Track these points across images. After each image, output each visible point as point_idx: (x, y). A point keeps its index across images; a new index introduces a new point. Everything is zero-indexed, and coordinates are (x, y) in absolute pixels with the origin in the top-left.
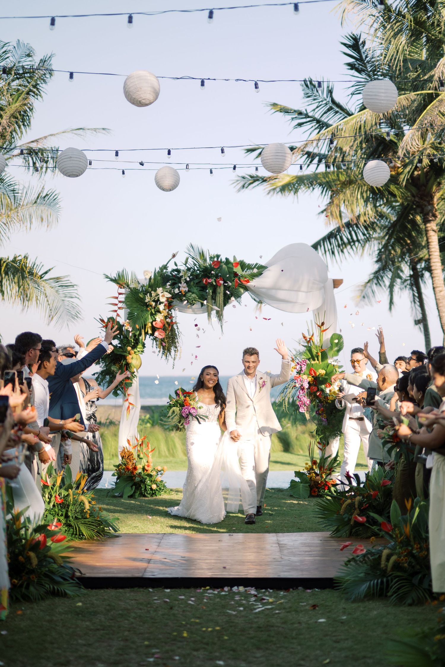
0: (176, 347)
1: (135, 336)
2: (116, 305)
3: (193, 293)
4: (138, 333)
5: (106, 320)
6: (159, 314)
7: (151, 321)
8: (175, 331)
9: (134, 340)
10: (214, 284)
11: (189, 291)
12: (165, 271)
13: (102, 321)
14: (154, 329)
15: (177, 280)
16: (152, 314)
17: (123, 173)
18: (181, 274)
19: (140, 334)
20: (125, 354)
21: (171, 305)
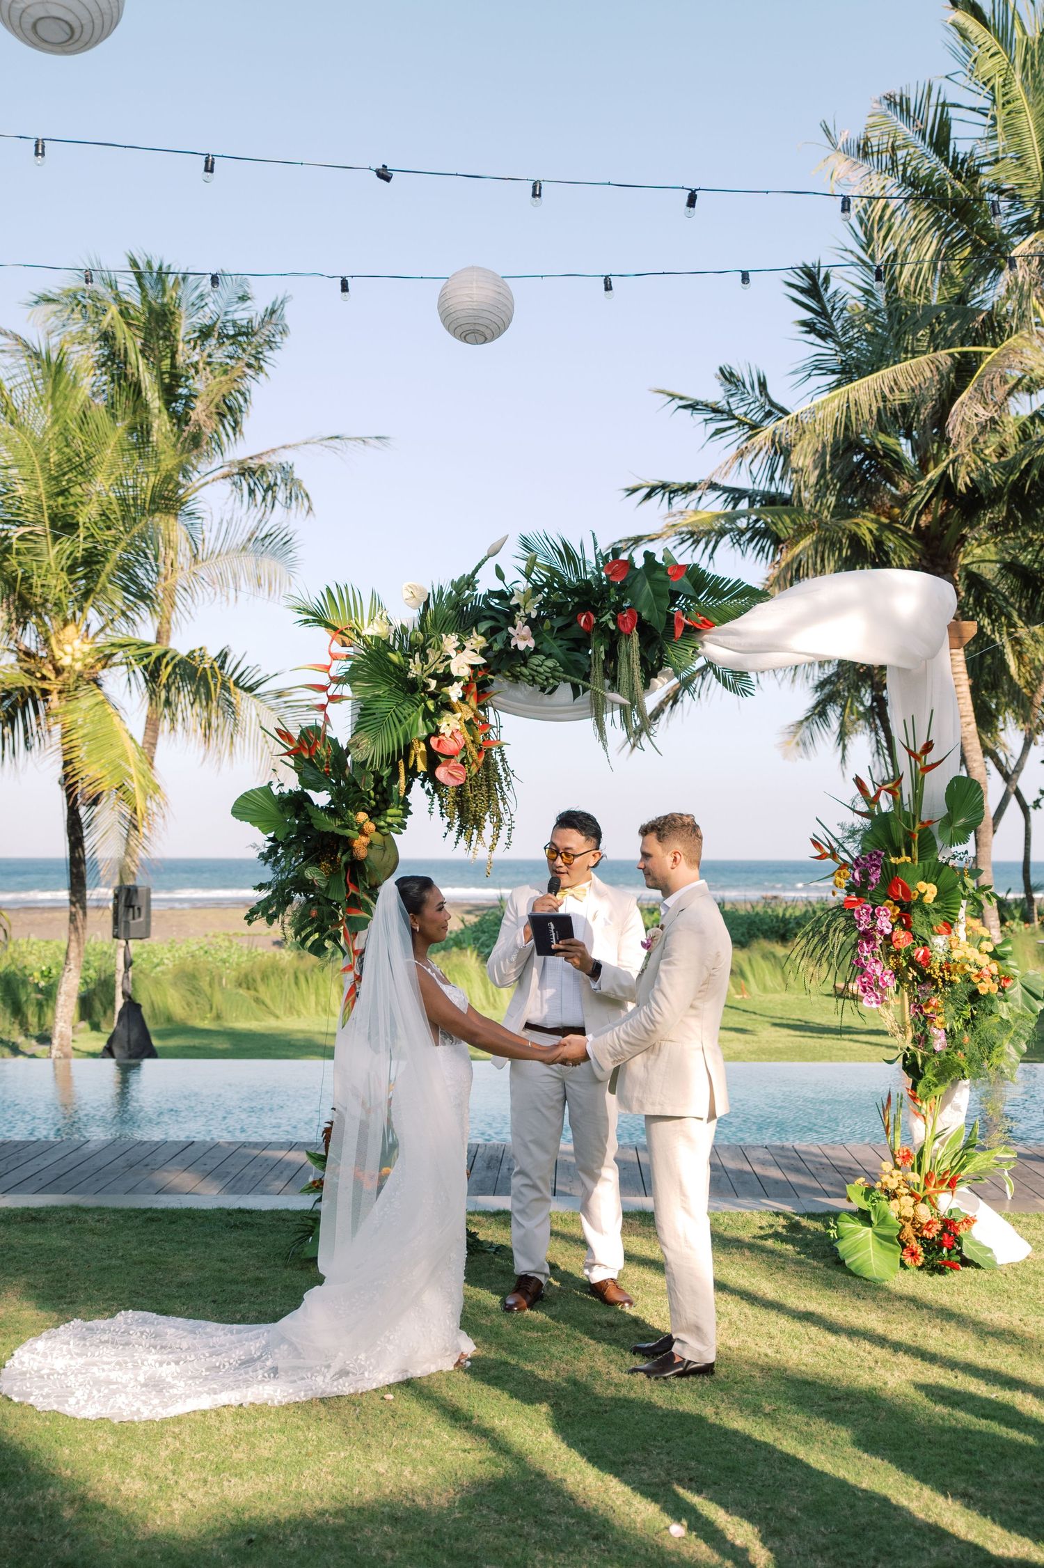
0: (498, 815)
1: (378, 780)
2: (324, 688)
3: (549, 656)
4: (386, 772)
5: (296, 733)
6: (448, 714)
7: (425, 734)
8: (496, 770)
9: (374, 789)
10: (612, 627)
11: (536, 651)
12: (467, 592)
13: (285, 735)
14: (433, 760)
15: (502, 618)
16: (428, 715)
17: (345, 287)
18: (514, 602)
19: (394, 776)
20: (349, 832)
21: (484, 692)
